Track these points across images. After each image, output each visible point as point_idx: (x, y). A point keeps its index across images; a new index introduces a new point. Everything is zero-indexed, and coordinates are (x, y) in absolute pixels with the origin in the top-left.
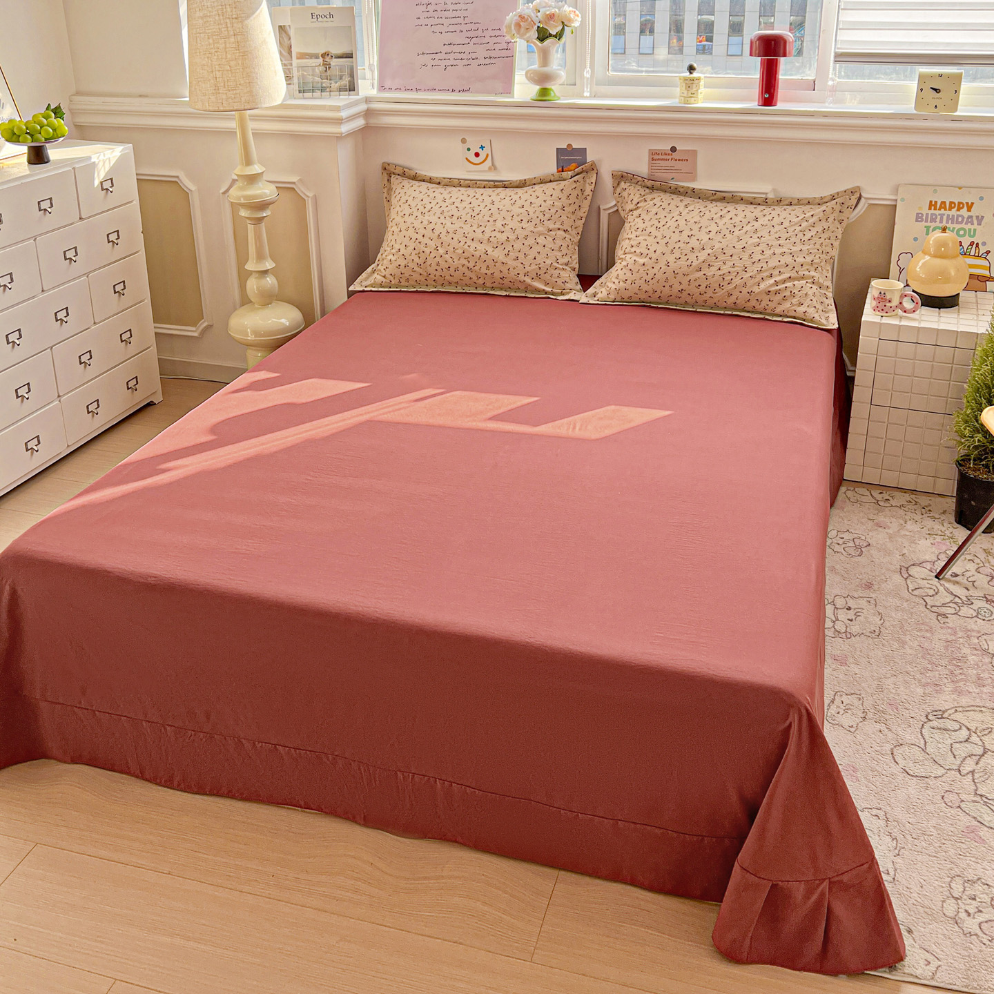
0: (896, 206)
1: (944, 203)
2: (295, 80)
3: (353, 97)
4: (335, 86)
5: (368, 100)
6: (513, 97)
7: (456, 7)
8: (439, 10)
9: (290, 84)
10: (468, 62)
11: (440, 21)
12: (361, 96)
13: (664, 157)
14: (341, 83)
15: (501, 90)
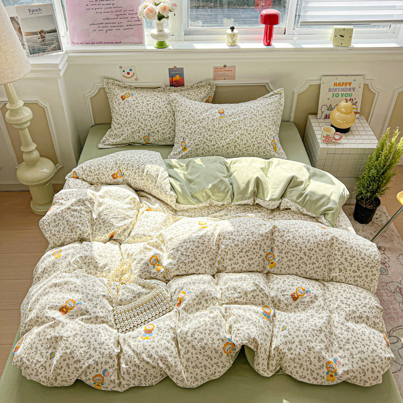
0: (320, 85)
1: (340, 83)
3: (60, 53)
4: (49, 48)
5: (67, 52)
6: (144, 47)
9: (25, 49)
10: (118, 28)
11: (99, 6)
12: (64, 51)
13: (221, 70)
14: (53, 46)
15: (138, 42)
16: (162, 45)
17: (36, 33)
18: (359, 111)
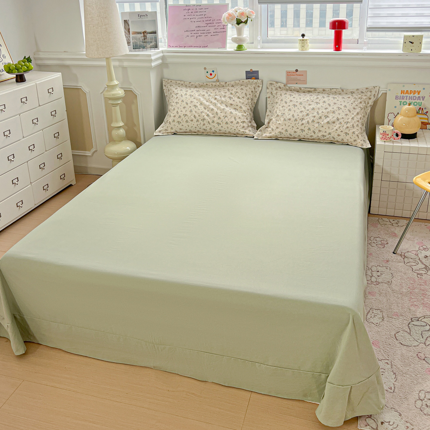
0: (386, 93)
2: (132, 43)
3: (157, 51)
4: (148, 46)
5: (162, 52)
6: (226, 49)
7: (201, 10)
8: (194, 12)
9: (129, 45)
10: (207, 34)
11: (194, 17)
12: (160, 50)
13: (293, 74)
14: (152, 44)
15: (221, 46)
16: (240, 47)
17: (140, 33)
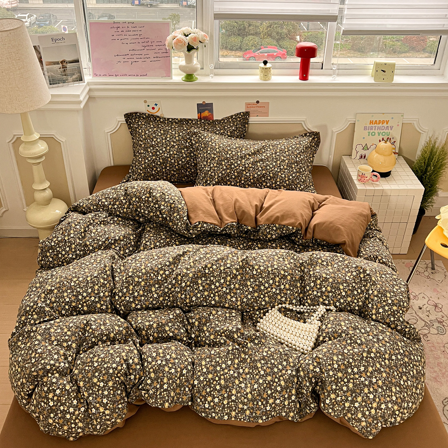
0: (355, 123)
1: (376, 121)
3: (81, 84)
4: (70, 79)
5: (88, 84)
7: (134, 29)
8: (125, 31)
10: (145, 60)
11: (126, 37)
12: (86, 82)
13: (253, 106)
14: (74, 77)
15: (165, 75)
16: (189, 77)
17: (57, 63)
18: (397, 151)
